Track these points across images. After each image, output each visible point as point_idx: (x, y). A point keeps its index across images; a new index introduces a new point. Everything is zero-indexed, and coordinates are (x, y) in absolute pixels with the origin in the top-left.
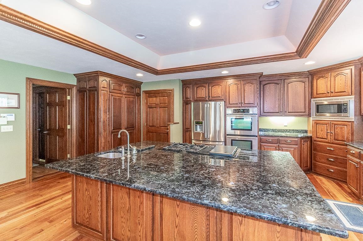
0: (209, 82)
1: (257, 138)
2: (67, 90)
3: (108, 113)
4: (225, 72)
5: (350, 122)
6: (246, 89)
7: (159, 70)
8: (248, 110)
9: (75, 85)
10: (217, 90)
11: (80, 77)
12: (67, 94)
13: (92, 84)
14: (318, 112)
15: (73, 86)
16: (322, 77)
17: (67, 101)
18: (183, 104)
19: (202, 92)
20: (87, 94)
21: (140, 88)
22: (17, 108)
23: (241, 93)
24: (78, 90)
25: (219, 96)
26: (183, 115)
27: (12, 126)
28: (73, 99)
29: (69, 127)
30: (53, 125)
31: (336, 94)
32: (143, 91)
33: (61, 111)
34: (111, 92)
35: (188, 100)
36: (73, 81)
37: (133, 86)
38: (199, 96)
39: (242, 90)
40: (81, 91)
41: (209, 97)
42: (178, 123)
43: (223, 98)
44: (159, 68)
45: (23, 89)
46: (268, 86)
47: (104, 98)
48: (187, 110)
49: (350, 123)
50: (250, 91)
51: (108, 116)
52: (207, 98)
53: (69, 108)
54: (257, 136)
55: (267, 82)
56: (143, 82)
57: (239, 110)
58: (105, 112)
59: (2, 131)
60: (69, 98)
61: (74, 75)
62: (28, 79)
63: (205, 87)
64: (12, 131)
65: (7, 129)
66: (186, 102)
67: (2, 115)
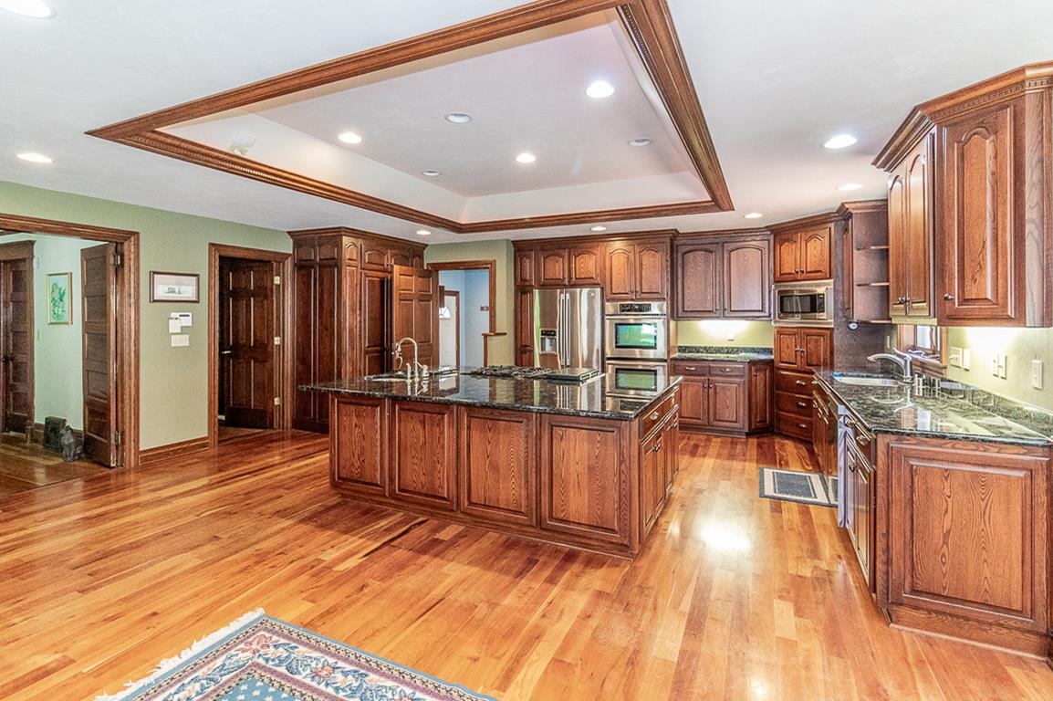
0: (571, 245)
1: (665, 364)
2: (275, 264)
3: (358, 312)
4: (598, 228)
5: (828, 329)
6: (644, 263)
7: (463, 223)
8: (649, 305)
9: (290, 255)
10: (587, 264)
11: (300, 238)
12: (274, 273)
13: (326, 252)
14: (782, 310)
15: (286, 256)
16: (788, 240)
17: (274, 287)
18: (516, 292)
19: (556, 268)
20: (314, 274)
21: (421, 257)
22: (195, 302)
23: (636, 269)
24: (295, 265)
25: (591, 276)
26: (516, 316)
27: (187, 337)
28: (285, 283)
29: (277, 341)
30: (243, 336)
31: (809, 275)
32: (428, 264)
33: (259, 306)
34: (363, 269)
35: (527, 283)
36: (287, 247)
37: (407, 254)
38: (550, 275)
39: (638, 263)
40: (303, 267)
41: (570, 278)
42: (505, 334)
43: (598, 280)
44: (464, 219)
45: (203, 264)
46: (691, 256)
47: (352, 281)
48: (523, 306)
49: (828, 332)
50: (654, 266)
51: (358, 318)
52: (566, 280)
53: (278, 304)
54: (666, 361)
55: (688, 248)
56: (427, 245)
57: (632, 305)
58: (353, 310)
59: (174, 345)
60: (277, 280)
61: (289, 233)
62: (212, 245)
63: (563, 257)
64: (188, 344)
65: (181, 341)
66: (522, 289)
67: (173, 315)
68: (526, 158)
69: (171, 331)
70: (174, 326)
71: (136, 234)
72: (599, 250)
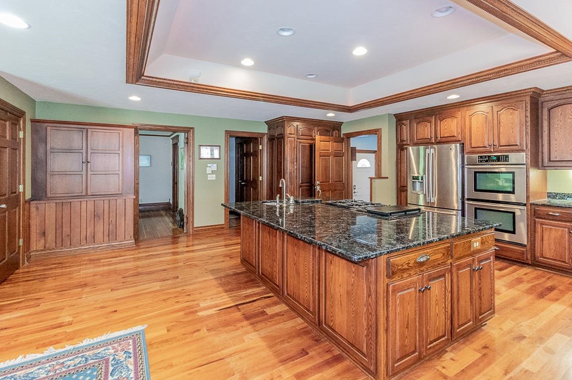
0: (437, 113)
1: (525, 208)
2: (259, 139)
3: (295, 164)
4: (453, 97)
6: (502, 121)
7: (350, 106)
8: (507, 157)
9: (266, 134)
10: (450, 126)
11: (271, 124)
12: (259, 143)
13: (279, 130)
15: (263, 134)
17: (259, 150)
18: (397, 149)
19: (426, 130)
20: (275, 142)
21: (339, 130)
22: (218, 159)
23: (493, 127)
24: (268, 139)
25: (453, 134)
26: (397, 166)
27: (215, 175)
28: (264, 148)
29: (260, 178)
30: (249, 176)
32: (343, 134)
33: (254, 160)
34: (299, 139)
35: (404, 143)
36: (264, 129)
37: (329, 129)
38: (421, 136)
39: (495, 122)
40: (271, 139)
41: (436, 137)
42: (388, 178)
43: (460, 138)
44: (351, 103)
45: (221, 140)
46: (559, 109)
47: (291, 146)
48: (402, 158)
50: (512, 122)
51: (295, 167)
52: (433, 139)
53: (261, 157)
54: (525, 205)
55: (556, 103)
56: (343, 123)
57: (489, 156)
58: (292, 163)
59: (209, 179)
60: (260, 147)
61: (265, 122)
62: (226, 131)
63: (430, 122)
64: (215, 179)
65: (212, 177)
66: (401, 147)
67: (209, 165)
68: (360, 51)
69: (207, 173)
70: (209, 171)
71: (192, 128)
72: (459, 114)
